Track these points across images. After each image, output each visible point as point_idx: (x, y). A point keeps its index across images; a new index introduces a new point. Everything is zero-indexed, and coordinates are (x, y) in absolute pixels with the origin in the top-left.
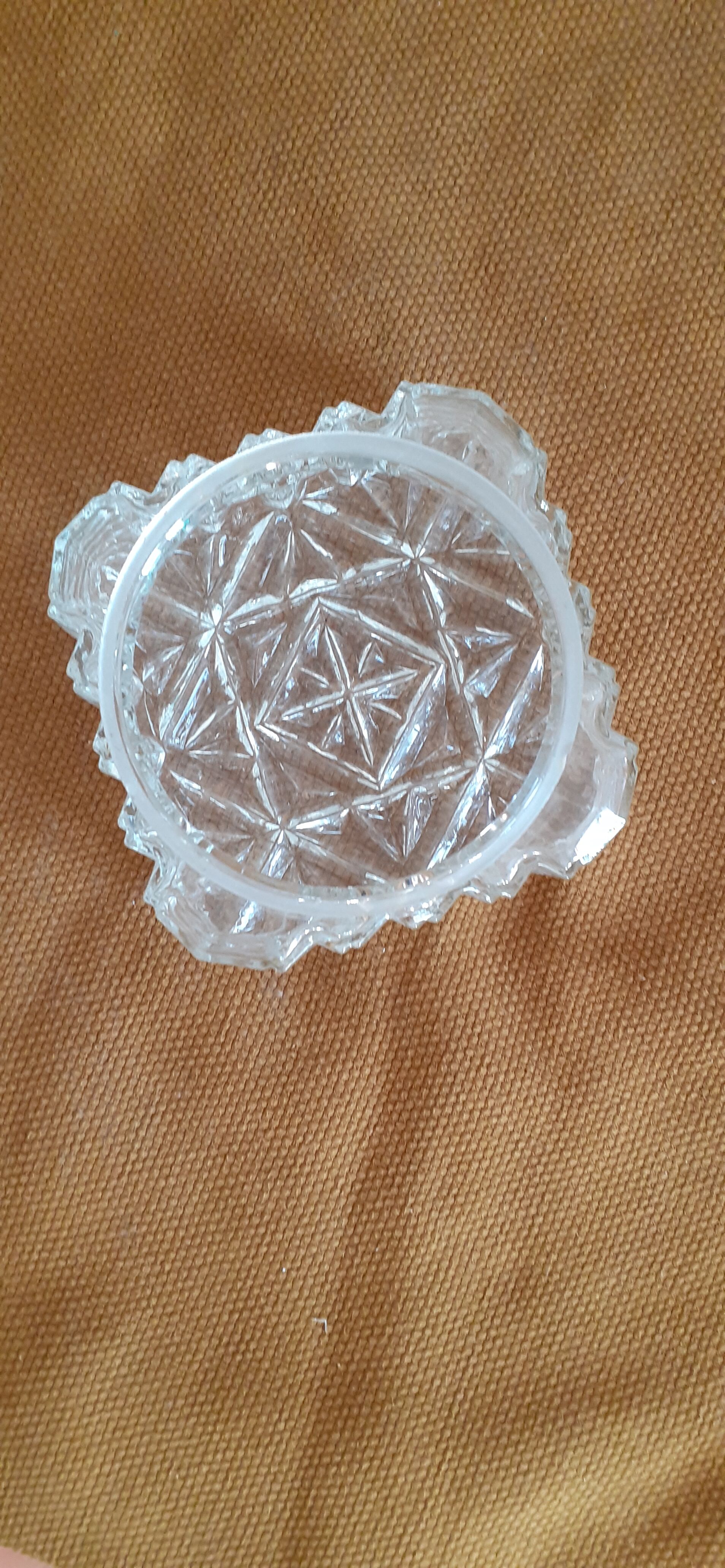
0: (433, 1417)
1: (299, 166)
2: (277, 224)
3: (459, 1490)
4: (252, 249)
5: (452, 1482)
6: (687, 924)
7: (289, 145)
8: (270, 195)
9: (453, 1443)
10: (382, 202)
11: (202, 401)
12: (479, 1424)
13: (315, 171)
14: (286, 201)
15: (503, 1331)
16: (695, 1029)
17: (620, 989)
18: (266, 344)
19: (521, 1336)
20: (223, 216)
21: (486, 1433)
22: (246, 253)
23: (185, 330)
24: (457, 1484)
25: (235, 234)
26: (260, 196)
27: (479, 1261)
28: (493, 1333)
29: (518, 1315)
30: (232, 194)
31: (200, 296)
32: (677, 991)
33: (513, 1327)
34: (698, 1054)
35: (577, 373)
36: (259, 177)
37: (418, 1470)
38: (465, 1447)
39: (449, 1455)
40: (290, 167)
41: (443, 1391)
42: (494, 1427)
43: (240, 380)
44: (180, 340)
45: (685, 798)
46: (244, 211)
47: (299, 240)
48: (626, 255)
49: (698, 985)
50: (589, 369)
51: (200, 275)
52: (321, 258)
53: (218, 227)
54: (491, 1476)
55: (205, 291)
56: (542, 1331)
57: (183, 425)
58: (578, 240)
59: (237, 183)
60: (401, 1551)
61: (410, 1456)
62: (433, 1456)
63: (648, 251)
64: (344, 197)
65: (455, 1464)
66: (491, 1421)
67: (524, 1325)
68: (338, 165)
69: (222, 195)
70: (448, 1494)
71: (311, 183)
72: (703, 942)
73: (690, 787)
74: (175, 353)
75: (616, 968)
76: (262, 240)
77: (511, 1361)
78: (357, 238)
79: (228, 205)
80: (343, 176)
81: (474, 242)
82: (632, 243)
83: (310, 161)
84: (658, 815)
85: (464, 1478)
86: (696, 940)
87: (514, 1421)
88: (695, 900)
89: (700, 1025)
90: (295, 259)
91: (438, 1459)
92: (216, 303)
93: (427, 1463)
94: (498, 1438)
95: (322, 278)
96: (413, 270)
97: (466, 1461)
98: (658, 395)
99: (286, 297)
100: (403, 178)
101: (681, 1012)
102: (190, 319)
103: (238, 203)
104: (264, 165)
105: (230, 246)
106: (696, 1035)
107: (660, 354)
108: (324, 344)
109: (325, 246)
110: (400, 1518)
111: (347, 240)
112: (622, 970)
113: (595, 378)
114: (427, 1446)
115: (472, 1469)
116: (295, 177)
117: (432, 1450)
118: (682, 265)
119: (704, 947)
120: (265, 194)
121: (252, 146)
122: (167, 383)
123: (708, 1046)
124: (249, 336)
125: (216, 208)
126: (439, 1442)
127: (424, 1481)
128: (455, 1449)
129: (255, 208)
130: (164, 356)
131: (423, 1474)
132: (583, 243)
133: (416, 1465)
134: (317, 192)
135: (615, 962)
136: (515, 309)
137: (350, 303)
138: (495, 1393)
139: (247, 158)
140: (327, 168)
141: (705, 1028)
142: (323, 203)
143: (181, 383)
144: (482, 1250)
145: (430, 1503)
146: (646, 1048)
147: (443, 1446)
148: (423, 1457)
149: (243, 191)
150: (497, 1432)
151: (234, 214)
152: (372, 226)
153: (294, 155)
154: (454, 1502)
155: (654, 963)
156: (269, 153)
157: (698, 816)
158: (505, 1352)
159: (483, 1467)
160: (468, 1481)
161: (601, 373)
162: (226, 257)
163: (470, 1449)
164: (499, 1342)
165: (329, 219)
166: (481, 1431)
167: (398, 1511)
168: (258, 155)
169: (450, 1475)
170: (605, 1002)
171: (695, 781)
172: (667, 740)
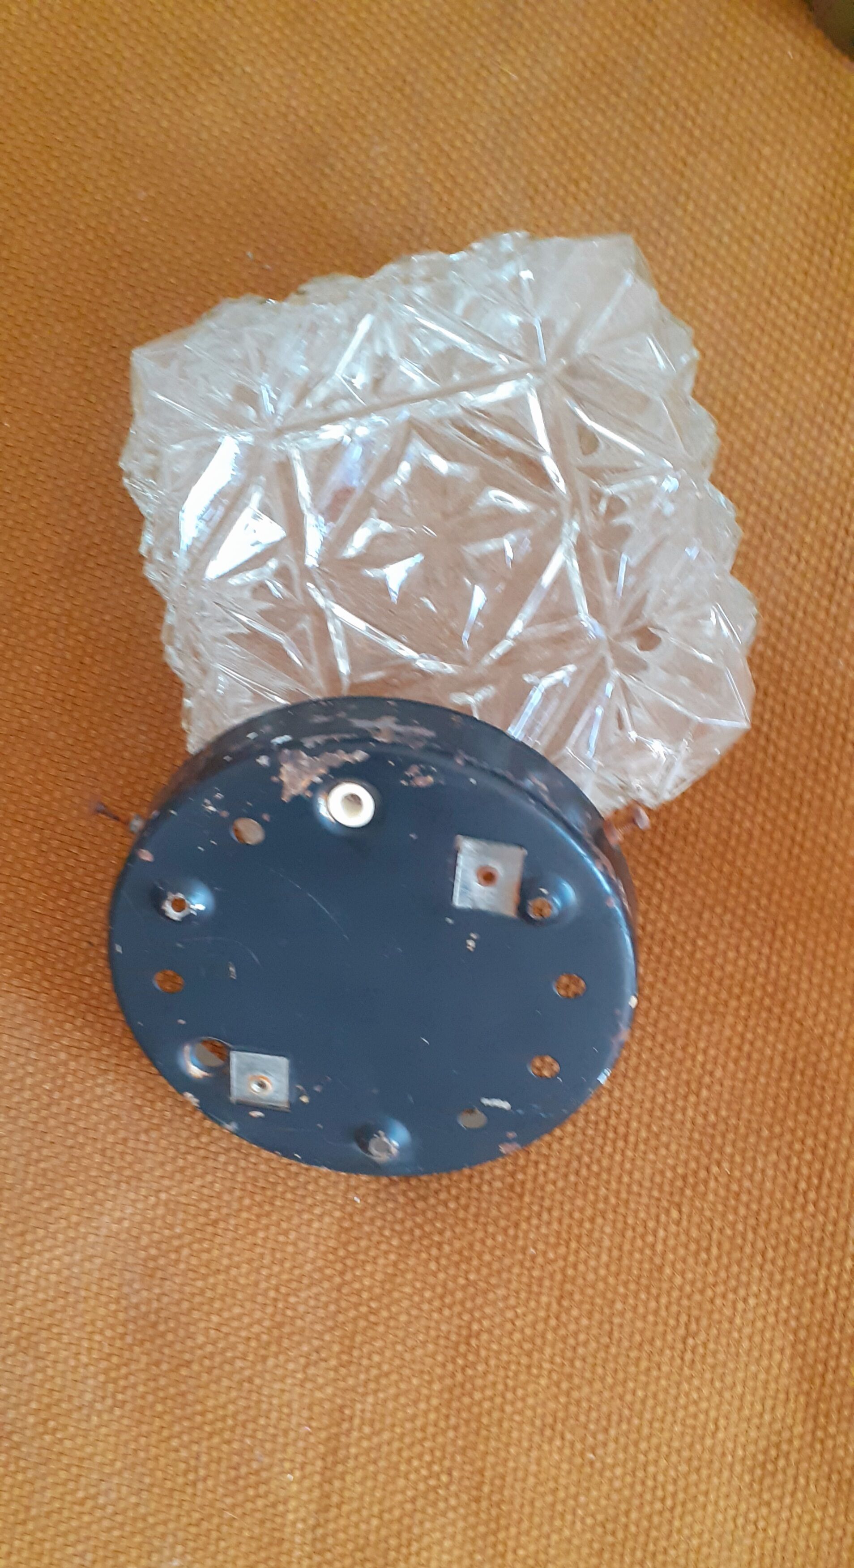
6: (631, 1385)
16: (658, 1506)
17: (569, 1472)
32: (630, 1465)
34: (669, 1536)
45: (596, 1235)
49: (652, 1455)
72: (650, 1402)
75: (560, 1450)
84: (572, 1258)
86: (643, 1402)
88: (634, 1354)
89: (663, 1500)
101: (639, 1488)
106: (661, 1513)
112: (567, 1451)
119: (654, 1408)
123: (677, 1523)
135: (558, 1442)
141: (669, 1502)
146: (610, 1539)
155: (601, 1437)
157: (615, 1253)
170: (554, 1491)
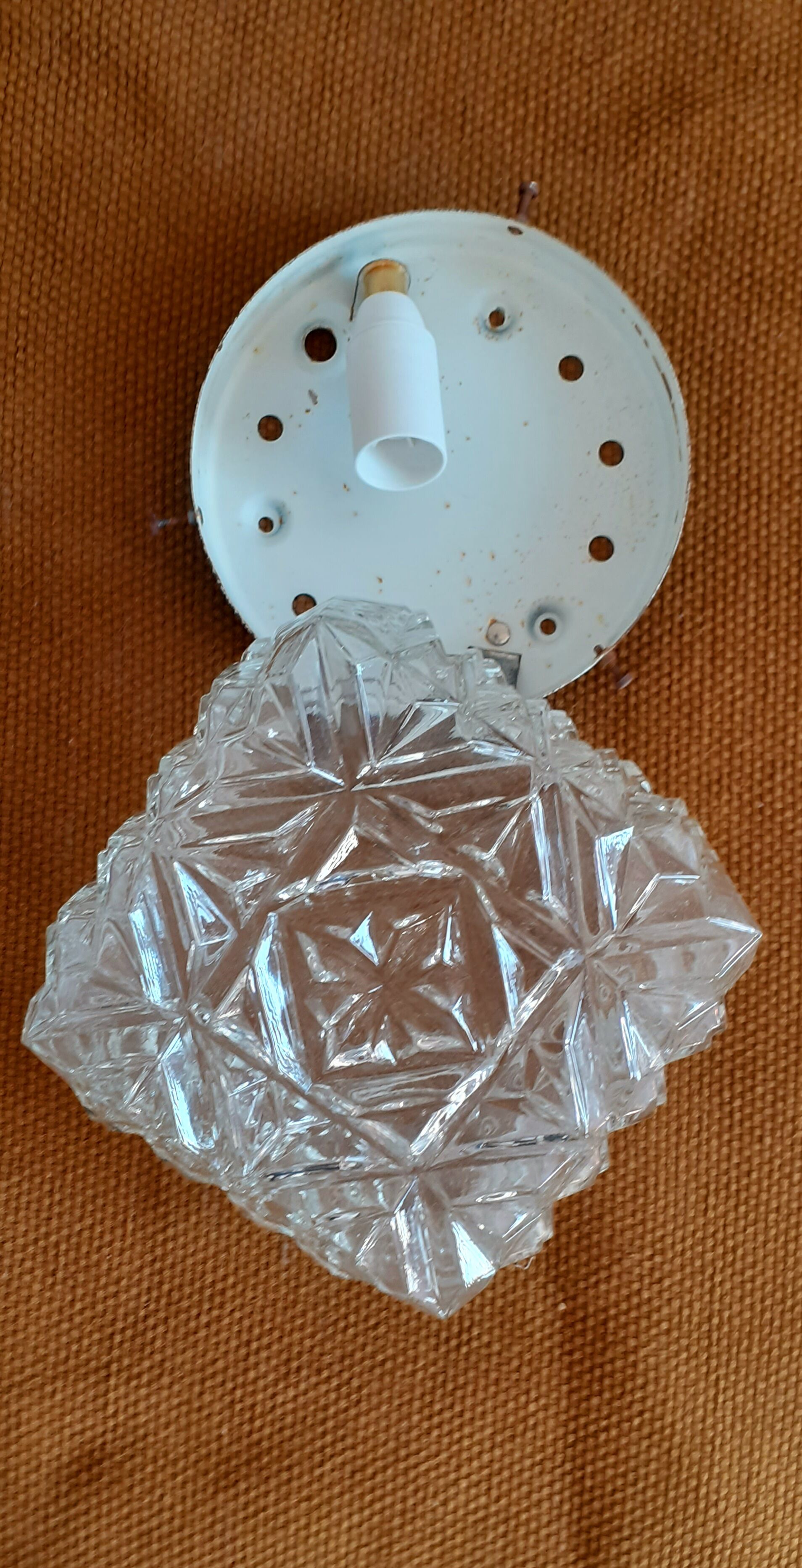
0: (694, 1349)
1: (94, 40)
2: (91, 112)
3: (743, 1417)
4: (72, 147)
5: (734, 1413)
7: (76, 20)
8: (74, 82)
9: (722, 1371)
10: (196, 54)
11: (71, 327)
12: (745, 1343)
13: (113, 40)
14: (92, 83)
15: (740, 1238)
18: (120, 247)
19: (761, 1238)
20: (29, 119)
21: (755, 1351)
22: (67, 152)
23: (28, 257)
24: (739, 1413)
25: (49, 136)
26: (63, 87)
27: (688, 1168)
28: (730, 1243)
29: (752, 1216)
30: (31, 92)
31: (33, 216)
33: (750, 1230)
35: (465, 173)
36: (55, 65)
37: (694, 1411)
38: (737, 1371)
39: (722, 1384)
40: (85, 45)
41: (695, 1320)
42: (761, 1341)
43: (105, 294)
44: (27, 269)
46: (51, 108)
47: (121, 123)
48: (476, 30)
50: (477, 166)
51: (25, 192)
52: (150, 136)
53: (28, 133)
54: (771, 1393)
55: (37, 208)
56: (783, 1226)
57: (60, 359)
58: (419, 31)
59: (33, 78)
60: (702, 1505)
61: (681, 1397)
62: (706, 1390)
63: (499, 17)
64: (153, 60)
65: (730, 1393)
66: (756, 1337)
67: (761, 1225)
68: (136, 26)
69: (21, 96)
70: (733, 1426)
71: (113, 54)
73: (743, 577)
74: (26, 285)
76: (80, 134)
77: (759, 1267)
78: (182, 101)
79: (30, 106)
80: (146, 37)
81: (309, 63)
82: (478, 15)
83: (104, 31)
85: (745, 1403)
87: (781, 1329)
90: (124, 145)
91: (712, 1392)
92: (52, 218)
93: (701, 1399)
94: (770, 1351)
95: (159, 158)
96: (252, 119)
97: (741, 1386)
98: (558, 172)
99: (125, 188)
100: (209, 21)
102: (30, 244)
103: (41, 100)
104: (56, 51)
105: (47, 151)
107: (547, 126)
108: (182, 228)
109: (151, 120)
110: (689, 1468)
111: (172, 108)
113: (486, 173)
114: (696, 1382)
115: (751, 1392)
116: (94, 54)
117: (702, 1385)
118: (540, 21)
120: (68, 82)
121: (36, 34)
122: (27, 319)
124: (99, 243)
125: (19, 112)
126: (708, 1373)
127: (704, 1420)
128: (726, 1376)
129: (61, 101)
130: (15, 292)
131: (700, 1413)
132: (426, 32)
133: (690, 1406)
134: (123, 63)
136: (376, 122)
137: (196, 177)
138: (752, 1306)
139: (35, 49)
140: (125, 33)
142: (133, 73)
143: (43, 314)
144: (688, 1154)
145: (718, 1442)
147: (713, 1377)
148: (695, 1395)
149: (42, 86)
150: (766, 1346)
151: (40, 113)
152: (193, 83)
153: (85, 29)
154: (743, 1431)
156: (57, 35)
158: (750, 1259)
159: (762, 1386)
160: (750, 1405)
161: (491, 167)
162: (47, 164)
163: (743, 1372)
164: (740, 1252)
165: (145, 89)
166: (748, 1350)
167: (686, 1461)
168: (46, 41)
169: (729, 1404)
171: (746, 568)
172: (700, 534)
